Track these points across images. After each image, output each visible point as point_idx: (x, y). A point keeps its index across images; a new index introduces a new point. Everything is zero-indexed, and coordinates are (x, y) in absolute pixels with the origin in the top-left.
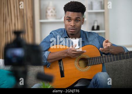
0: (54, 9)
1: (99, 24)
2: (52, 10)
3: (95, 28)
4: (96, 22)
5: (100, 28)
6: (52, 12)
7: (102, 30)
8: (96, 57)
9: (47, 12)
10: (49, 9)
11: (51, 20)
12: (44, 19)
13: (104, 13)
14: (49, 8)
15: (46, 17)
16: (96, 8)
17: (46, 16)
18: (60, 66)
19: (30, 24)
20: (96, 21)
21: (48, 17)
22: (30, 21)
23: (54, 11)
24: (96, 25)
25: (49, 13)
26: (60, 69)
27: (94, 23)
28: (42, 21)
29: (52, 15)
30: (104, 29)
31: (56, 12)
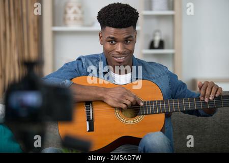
0: (80, 7)
1: (163, 38)
2: (75, 8)
3: (156, 44)
4: (157, 33)
5: (166, 44)
6: (75, 12)
7: (169, 48)
8: (155, 102)
9: (65, 13)
10: (70, 8)
11: (73, 27)
12: (59, 25)
13: (173, 16)
14: (70, 4)
15: (64, 22)
16: (159, 8)
17: (64, 20)
18: (87, 112)
19: (34, 34)
20: (158, 31)
21: (68, 22)
22: (34, 29)
23: (79, 11)
24: (157, 39)
25: (71, 14)
26: (87, 117)
27: (154, 35)
28: (57, 29)
29: (75, 19)
30: (173, 48)
31: (83, 13)
